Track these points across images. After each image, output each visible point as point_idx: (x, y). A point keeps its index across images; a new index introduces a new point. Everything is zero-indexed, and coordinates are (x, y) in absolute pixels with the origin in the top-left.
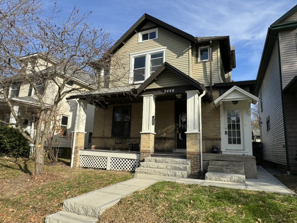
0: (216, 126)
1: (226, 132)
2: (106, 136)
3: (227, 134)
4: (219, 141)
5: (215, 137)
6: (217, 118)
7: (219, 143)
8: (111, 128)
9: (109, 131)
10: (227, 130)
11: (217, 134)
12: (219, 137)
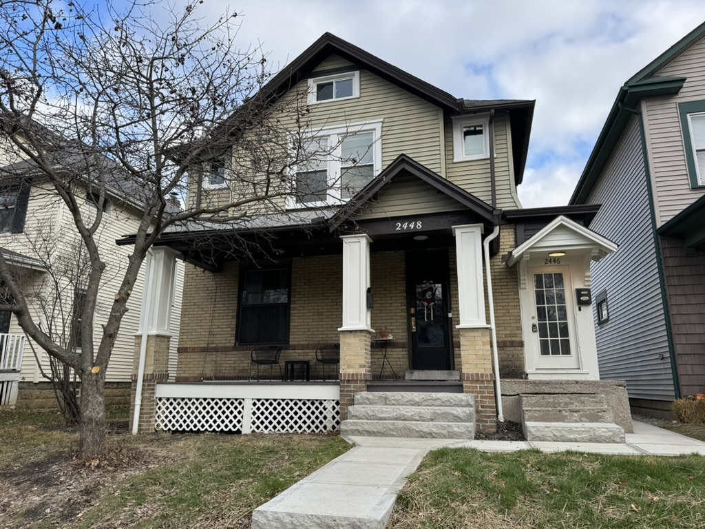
0: (510, 311)
1: (534, 326)
2: (220, 345)
3: (536, 331)
4: (519, 348)
5: (509, 339)
6: (513, 293)
7: (520, 352)
8: (234, 322)
9: (230, 329)
10: (536, 322)
11: (514, 332)
12: (518, 339)
